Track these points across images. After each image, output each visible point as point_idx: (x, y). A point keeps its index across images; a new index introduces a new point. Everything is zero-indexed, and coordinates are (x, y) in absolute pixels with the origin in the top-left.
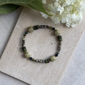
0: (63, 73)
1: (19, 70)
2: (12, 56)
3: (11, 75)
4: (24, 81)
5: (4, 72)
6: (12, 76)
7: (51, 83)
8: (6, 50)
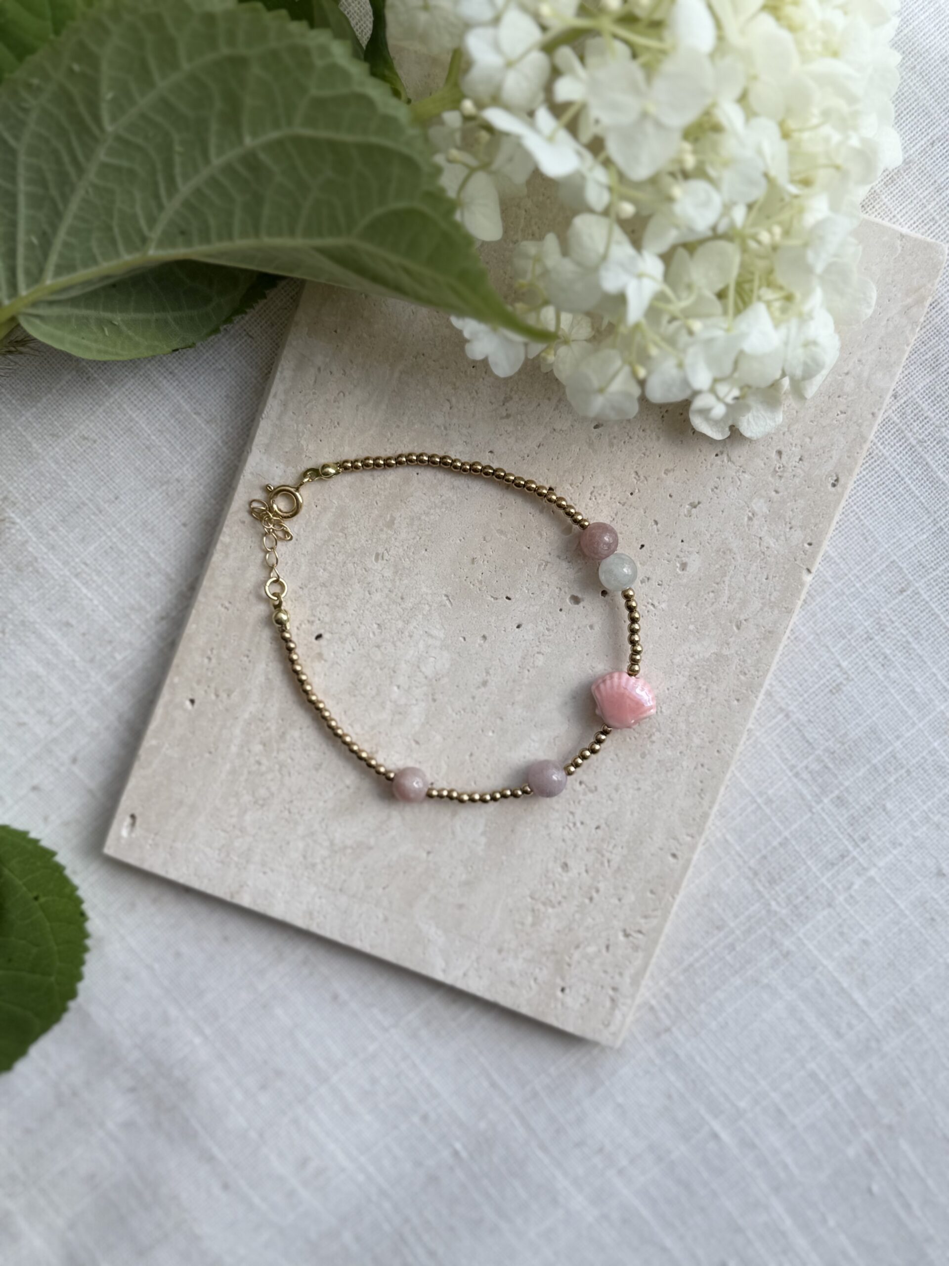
0: (693, 848)
1: (301, 845)
2: (237, 731)
3: (237, 900)
4: (357, 944)
5: (173, 875)
6: (246, 900)
7: (591, 950)
8: (173, 678)
